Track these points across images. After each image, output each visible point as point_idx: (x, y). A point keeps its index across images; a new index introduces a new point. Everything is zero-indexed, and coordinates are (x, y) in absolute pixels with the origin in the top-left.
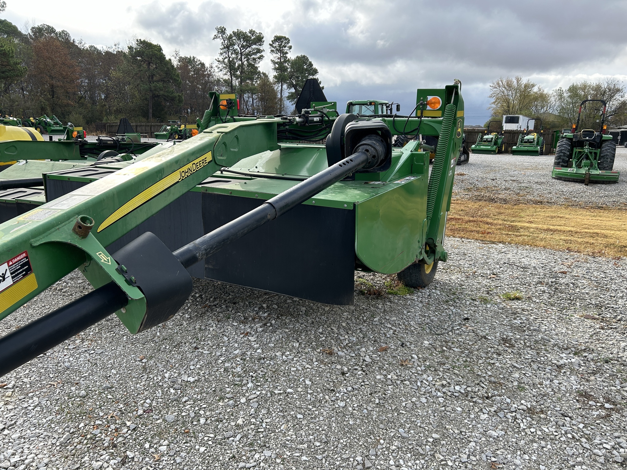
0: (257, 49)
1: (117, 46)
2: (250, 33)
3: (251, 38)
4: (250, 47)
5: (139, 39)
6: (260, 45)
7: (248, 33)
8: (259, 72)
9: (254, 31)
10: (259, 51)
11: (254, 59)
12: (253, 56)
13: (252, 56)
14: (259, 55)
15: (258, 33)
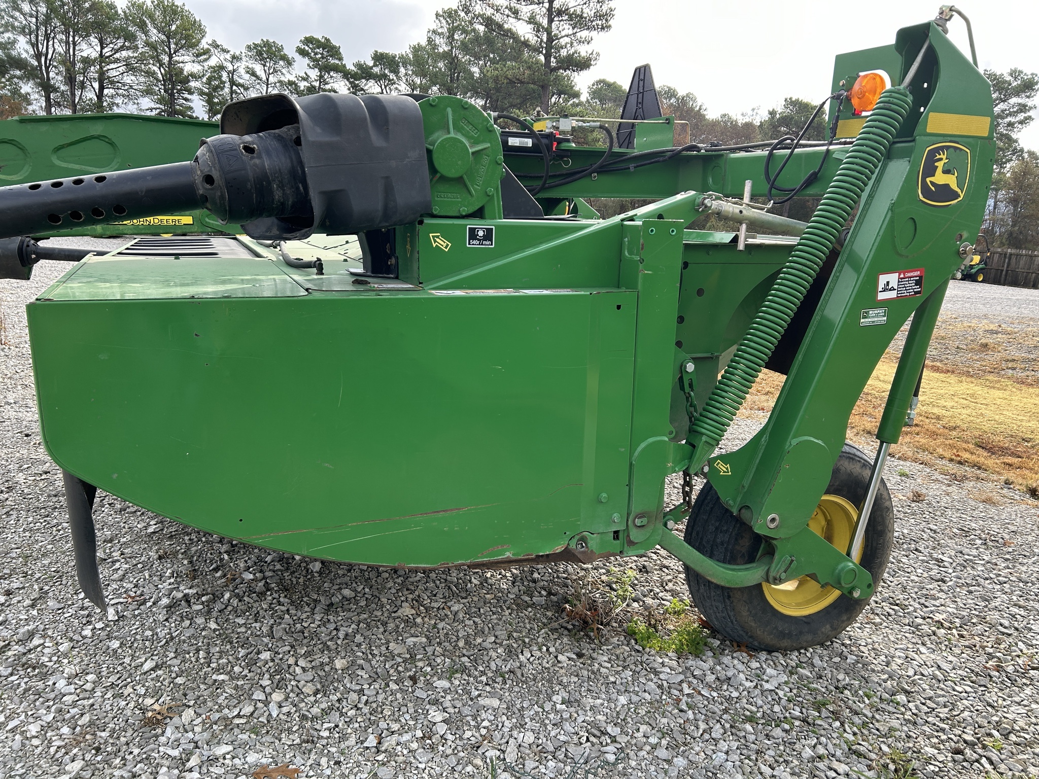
0: (1019, 104)
1: (755, 111)
2: (1011, 75)
3: (1010, 84)
4: (1004, 101)
5: (789, 97)
6: (1028, 97)
7: (1005, 75)
8: (1022, 150)
9: (1021, 72)
10: (1023, 108)
11: (1011, 125)
12: (1009, 119)
13: (1006, 117)
14: (1021, 116)
15: (1029, 73)
